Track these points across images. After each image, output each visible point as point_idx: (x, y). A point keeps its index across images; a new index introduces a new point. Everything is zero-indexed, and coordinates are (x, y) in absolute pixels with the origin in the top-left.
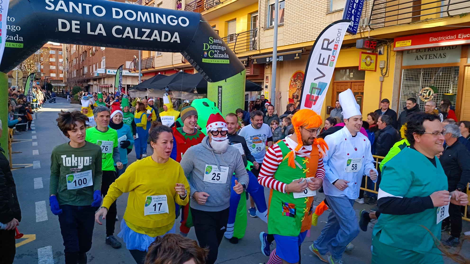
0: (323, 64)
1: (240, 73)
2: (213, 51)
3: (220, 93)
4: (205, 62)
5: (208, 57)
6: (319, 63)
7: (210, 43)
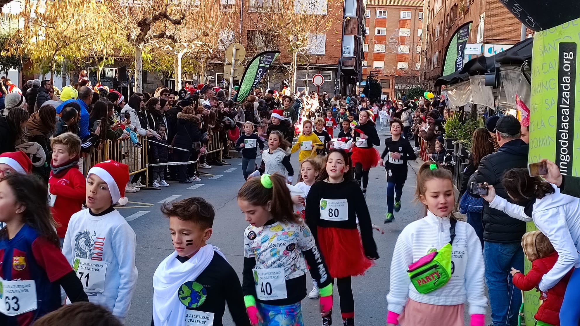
3: (567, 73)
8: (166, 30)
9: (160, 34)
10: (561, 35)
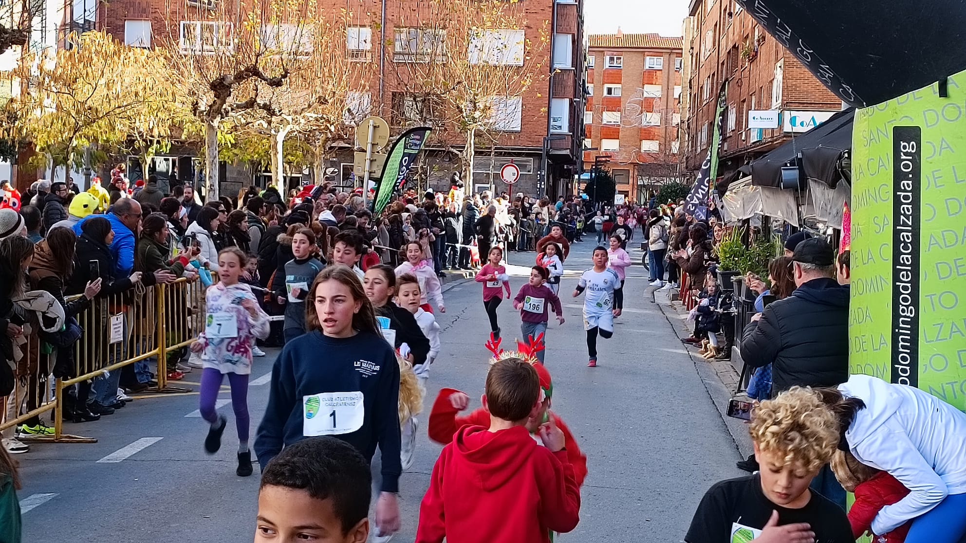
3: (907, 175)
8: (256, 96)
9: (247, 103)
10: (895, 114)
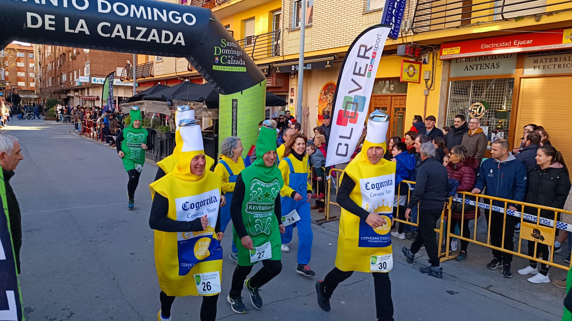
0: (359, 74)
1: (259, 84)
2: (226, 57)
3: (235, 107)
4: (216, 69)
5: (219, 64)
6: (354, 73)
7: (222, 46)
10: (233, 97)
